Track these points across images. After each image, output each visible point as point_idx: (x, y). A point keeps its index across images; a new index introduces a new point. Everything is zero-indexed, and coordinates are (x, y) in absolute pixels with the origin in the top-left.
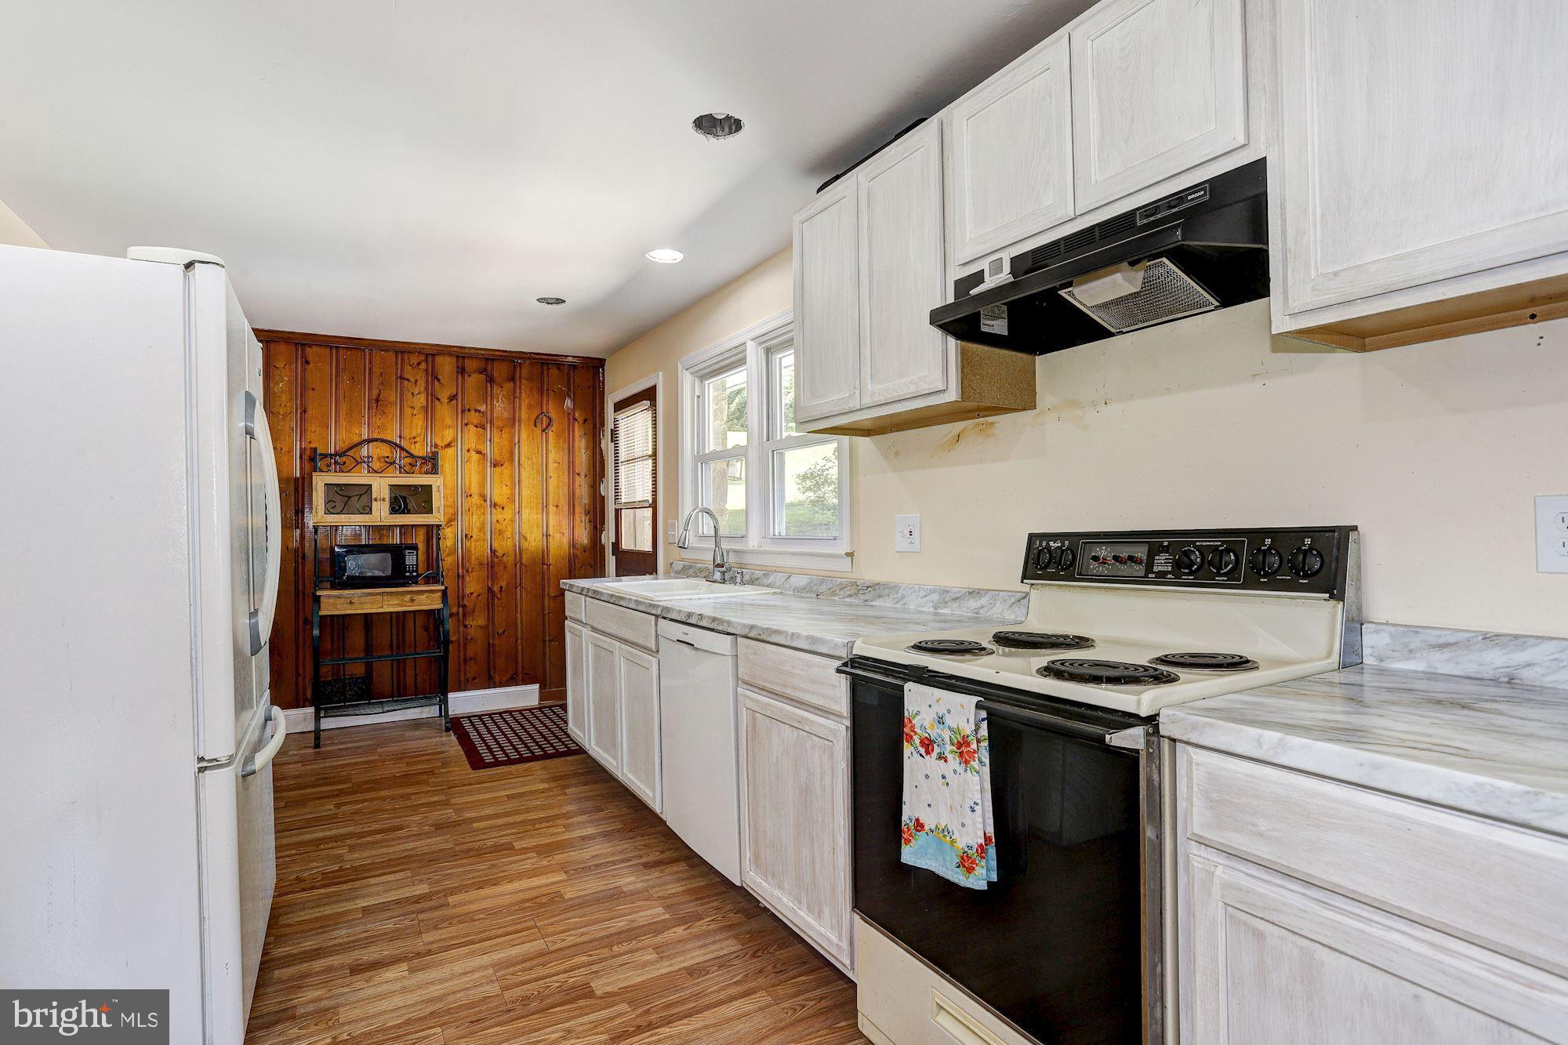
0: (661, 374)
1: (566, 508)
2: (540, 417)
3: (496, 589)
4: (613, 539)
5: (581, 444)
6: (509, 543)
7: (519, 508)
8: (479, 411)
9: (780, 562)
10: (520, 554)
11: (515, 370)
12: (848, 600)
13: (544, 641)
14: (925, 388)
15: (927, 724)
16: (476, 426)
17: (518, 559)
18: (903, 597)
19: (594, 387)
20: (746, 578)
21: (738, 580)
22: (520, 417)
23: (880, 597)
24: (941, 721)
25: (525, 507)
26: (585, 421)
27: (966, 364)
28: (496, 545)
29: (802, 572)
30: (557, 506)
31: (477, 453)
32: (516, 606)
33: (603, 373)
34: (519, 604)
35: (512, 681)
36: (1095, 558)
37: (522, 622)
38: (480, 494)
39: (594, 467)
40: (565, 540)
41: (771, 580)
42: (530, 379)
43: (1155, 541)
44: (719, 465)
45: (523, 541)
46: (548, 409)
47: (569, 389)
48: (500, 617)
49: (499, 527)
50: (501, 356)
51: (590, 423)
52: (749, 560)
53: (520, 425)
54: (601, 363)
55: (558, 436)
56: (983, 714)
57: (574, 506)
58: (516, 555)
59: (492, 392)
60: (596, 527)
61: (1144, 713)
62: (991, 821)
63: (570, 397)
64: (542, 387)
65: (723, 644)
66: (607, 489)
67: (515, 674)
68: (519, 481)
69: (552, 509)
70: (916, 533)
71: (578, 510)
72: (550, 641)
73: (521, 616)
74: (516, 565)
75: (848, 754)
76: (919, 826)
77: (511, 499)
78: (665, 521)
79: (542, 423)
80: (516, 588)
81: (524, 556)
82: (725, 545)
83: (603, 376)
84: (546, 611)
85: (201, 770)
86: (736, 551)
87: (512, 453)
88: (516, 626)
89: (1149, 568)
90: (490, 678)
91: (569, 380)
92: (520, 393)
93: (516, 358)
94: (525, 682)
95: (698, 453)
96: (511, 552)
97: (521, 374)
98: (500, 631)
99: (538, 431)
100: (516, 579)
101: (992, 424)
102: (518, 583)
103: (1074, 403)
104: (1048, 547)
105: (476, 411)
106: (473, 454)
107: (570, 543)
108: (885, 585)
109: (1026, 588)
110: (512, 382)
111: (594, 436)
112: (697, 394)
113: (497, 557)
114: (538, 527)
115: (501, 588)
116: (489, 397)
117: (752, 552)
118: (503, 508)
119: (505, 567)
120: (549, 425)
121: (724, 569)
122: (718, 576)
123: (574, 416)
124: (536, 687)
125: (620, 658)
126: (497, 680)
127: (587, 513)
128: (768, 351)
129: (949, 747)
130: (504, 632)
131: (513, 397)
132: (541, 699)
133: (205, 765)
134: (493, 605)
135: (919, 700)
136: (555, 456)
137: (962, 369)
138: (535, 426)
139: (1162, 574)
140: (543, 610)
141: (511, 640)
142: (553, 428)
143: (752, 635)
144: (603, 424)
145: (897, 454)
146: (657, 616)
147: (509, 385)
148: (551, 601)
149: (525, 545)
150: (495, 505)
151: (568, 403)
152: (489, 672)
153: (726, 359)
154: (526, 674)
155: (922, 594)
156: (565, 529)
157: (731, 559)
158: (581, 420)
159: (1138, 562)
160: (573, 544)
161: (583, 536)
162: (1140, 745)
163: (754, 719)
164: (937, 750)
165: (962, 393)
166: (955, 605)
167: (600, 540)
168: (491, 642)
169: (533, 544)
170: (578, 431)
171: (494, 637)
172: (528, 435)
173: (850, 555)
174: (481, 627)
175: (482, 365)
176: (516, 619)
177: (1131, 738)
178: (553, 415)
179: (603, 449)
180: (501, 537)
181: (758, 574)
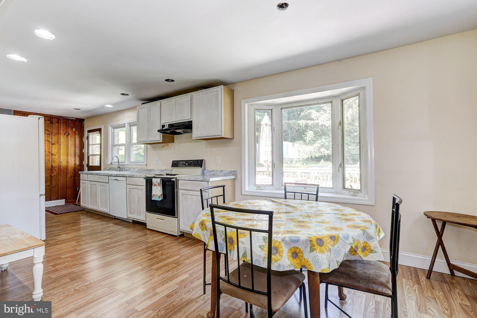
0: (103, 126)
1: (73, 156)
2: (66, 133)
3: (53, 175)
4: (87, 163)
5: (77, 140)
6: (57, 164)
7: (60, 155)
8: (48, 130)
9: (132, 166)
10: (60, 167)
11: (59, 121)
12: (146, 172)
13: (67, 189)
14: (157, 140)
15: (155, 183)
16: (47, 134)
17: (59, 168)
18: (155, 171)
19: (81, 125)
20: (125, 170)
21: (124, 170)
22: (60, 132)
23: (151, 171)
24: (157, 182)
25: (62, 155)
26: (79, 134)
27: (163, 136)
28: (53, 164)
29: (137, 168)
30: (71, 155)
31: (48, 141)
32: (59, 180)
33: (84, 122)
34: (59, 179)
35: (57, 199)
36: (180, 164)
37: (60, 184)
38: (48, 151)
39: (81, 145)
40: (73, 163)
41: (130, 170)
42: (63, 123)
43: (186, 161)
44: (118, 147)
45: (61, 163)
46: (68, 131)
47: (74, 126)
48: (54, 183)
49: (54, 160)
50: (55, 117)
51: (80, 135)
52: (125, 166)
53: (60, 134)
54: (83, 120)
55: (71, 138)
56: (161, 180)
57: (75, 155)
58: (59, 167)
59: (52, 126)
60: (81, 160)
61: (175, 177)
62: (162, 192)
63: (74, 128)
64: (67, 125)
65: (124, 179)
66: (85, 151)
67: (58, 197)
68: (60, 148)
69: (69, 156)
70: (157, 161)
71: (76, 156)
72: (68, 188)
73: (60, 182)
74: (59, 169)
75: (145, 191)
76: (154, 195)
77: (58, 153)
78: (104, 159)
79: (67, 134)
80: (59, 175)
81: (61, 167)
82: (120, 164)
83: (84, 123)
84: (67, 181)
85: (40, 196)
86: (123, 165)
87: (58, 142)
88: (59, 185)
89: (185, 164)
90: (51, 198)
91: (74, 124)
92: (60, 126)
93: (60, 117)
94: (61, 199)
95: (113, 144)
96: (57, 166)
97: (60, 122)
98: (54, 186)
99: (65, 136)
100: (59, 173)
101: (169, 144)
102: (59, 174)
103: (179, 143)
104: (175, 162)
105: (47, 130)
106: (46, 141)
107: (74, 164)
109: (172, 168)
110: (58, 124)
111: (81, 138)
112: (113, 131)
113: (53, 168)
114: (65, 160)
115: (54, 175)
116: (51, 127)
117: (126, 165)
118: (55, 155)
119: (55, 170)
120: (69, 135)
121: (120, 168)
122: (119, 170)
123: (76, 133)
124: (64, 200)
125: (98, 186)
126: (53, 199)
127: (79, 157)
128: (130, 126)
129: (157, 185)
130: (55, 186)
131: (58, 128)
132: (65, 203)
133: (41, 195)
134: (52, 180)
135: (154, 180)
136: (71, 142)
137: (163, 137)
138: (65, 135)
139: (186, 166)
140: (66, 181)
141: (57, 188)
142: (70, 136)
143: (130, 176)
144: (83, 135)
145: (154, 148)
146: (109, 176)
147: (57, 124)
148: (69, 178)
149: (61, 164)
150: (53, 154)
151: (74, 129)
152: (50, 196)
153: (120, 126)
154: (61, 197)
155: (158, 170)
156: (73, 160)
157: (121, 166)
158: (77, 134)
159: (184, 164)
160: (75, 164)
161: (78, 163)
162: (175, 180)
163: (130, 190)
164: (156, 185)
165: (163, 141)
166: (163, 172)
167: (83, 163)
168: (51, 189)
169: (64, 164)
170: (77, 136)
171: (52, 188)
172: (63, 137)
173: (146, 165)
174: (48, 185)
175: (49, 119)
176: (58, 183)
177: (174, 180)
178: (70, 132)
179: (84, 141)
180: (54, 162)
181: (128, 169)
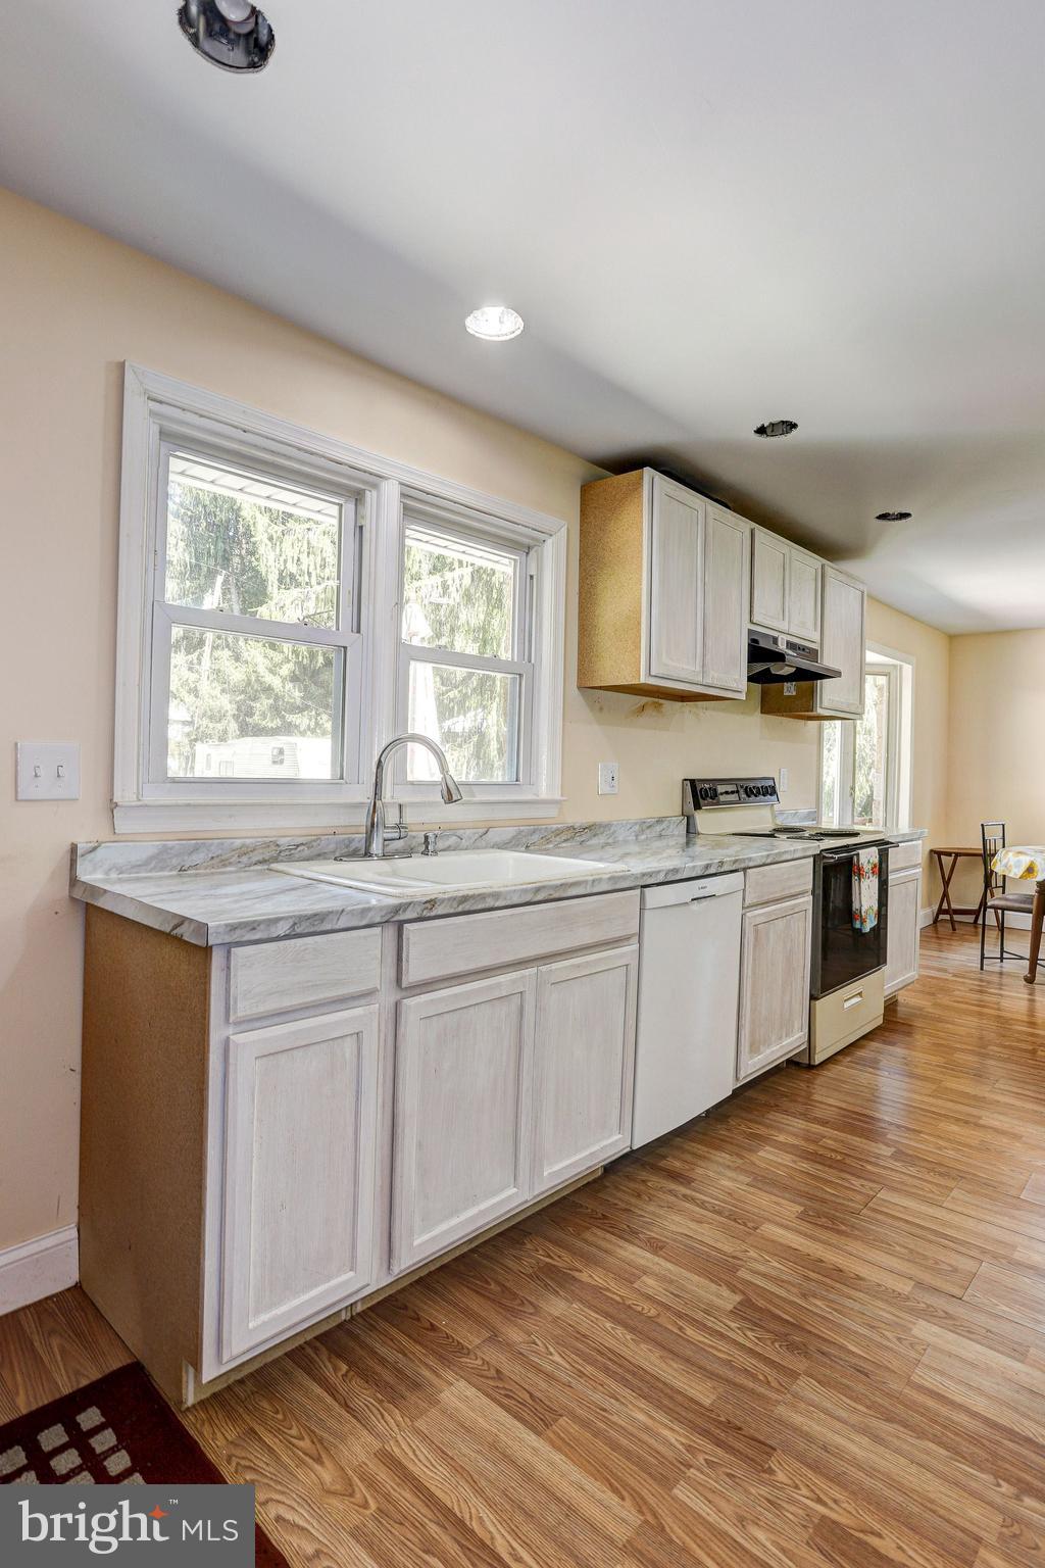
12: (564, 845)
15: (866, 865)
23: (595, 836)
24: (869, 862)
36: (721, 793)
70: (616, 778)
89: (738, 794)
108: (600, 825)
129: (870, 871)
146: (645, 888)
153: (289, 458)
159: (734, 793)
164: (867, 875)
166: (648, 831)
